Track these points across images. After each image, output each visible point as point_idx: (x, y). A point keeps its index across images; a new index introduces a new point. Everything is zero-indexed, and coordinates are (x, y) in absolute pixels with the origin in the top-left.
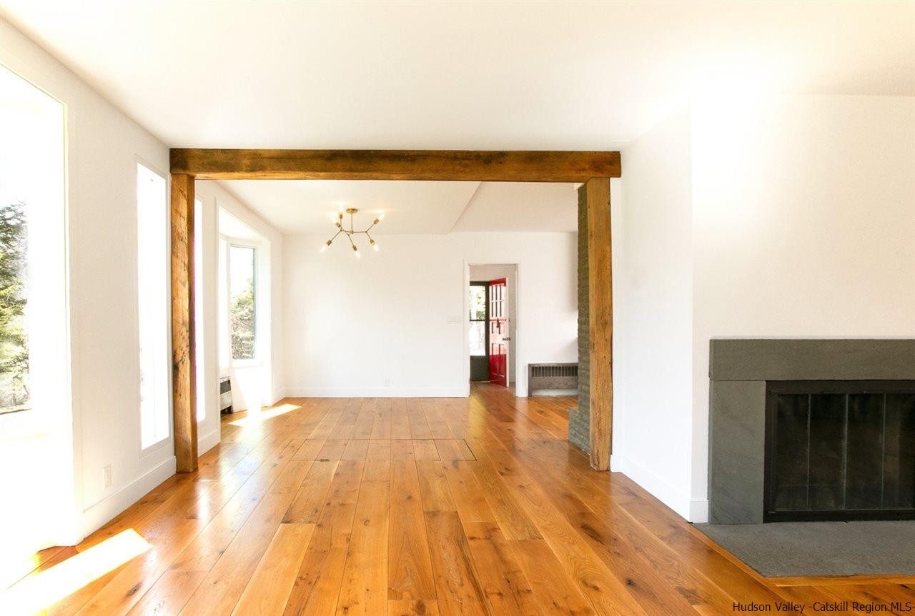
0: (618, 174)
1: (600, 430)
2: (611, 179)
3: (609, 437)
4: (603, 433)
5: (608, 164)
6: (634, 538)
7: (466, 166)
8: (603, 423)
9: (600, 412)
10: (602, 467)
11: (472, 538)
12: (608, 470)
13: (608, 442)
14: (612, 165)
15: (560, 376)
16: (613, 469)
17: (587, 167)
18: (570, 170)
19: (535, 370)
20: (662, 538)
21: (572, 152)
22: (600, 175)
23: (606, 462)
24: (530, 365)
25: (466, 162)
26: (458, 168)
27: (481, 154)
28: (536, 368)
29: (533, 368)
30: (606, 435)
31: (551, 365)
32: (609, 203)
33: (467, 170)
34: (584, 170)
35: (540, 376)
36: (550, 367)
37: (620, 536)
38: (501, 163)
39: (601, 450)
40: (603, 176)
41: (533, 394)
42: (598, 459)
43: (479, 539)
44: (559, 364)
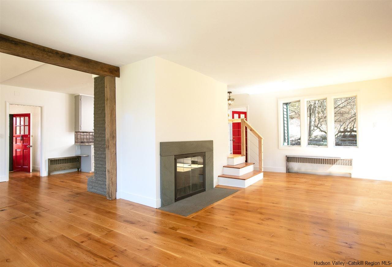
0: (119, 76)
1: (112, 182)
2: (116, 77)
3: (116, 185)
4: (113, 183)
5: (115, 71)
6: (144, 219)
7: (50, 56)
8: (113, 179)
9: (112, 175)
10: (113, 198)
11: (82, 242)
12: (116, 199)
13: (115, 187)
14: (117, 72)
15: (66, 163)
16: (118, 198)
17: (107, 70)
18: (101, 70)
19: (52, 162)
20: (152, 216)
21: (101, 63)
22: (112, 75)
23: (115, 195)
24: (49, 159)
25: (50, 54)
26: (45, 56)
27: (59, 52)
28: (53, 160)
29: (51, 161)
30: (114, 184)
31: (61, 158)
32: (115, 88)
33: (51, 58)
34: (106, 71)
35: (55, 164)
36: (60, 160)
37: (140, 220)
38: (69, 59)
39: (113, 191)
40: (113, 76)
41: (51, 174)
42: (112, 195)
43: (86, 241)
44: (65, 157)
